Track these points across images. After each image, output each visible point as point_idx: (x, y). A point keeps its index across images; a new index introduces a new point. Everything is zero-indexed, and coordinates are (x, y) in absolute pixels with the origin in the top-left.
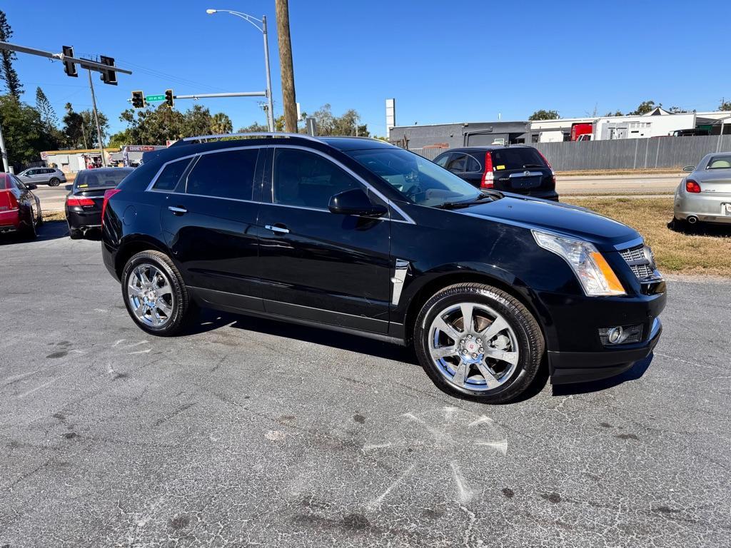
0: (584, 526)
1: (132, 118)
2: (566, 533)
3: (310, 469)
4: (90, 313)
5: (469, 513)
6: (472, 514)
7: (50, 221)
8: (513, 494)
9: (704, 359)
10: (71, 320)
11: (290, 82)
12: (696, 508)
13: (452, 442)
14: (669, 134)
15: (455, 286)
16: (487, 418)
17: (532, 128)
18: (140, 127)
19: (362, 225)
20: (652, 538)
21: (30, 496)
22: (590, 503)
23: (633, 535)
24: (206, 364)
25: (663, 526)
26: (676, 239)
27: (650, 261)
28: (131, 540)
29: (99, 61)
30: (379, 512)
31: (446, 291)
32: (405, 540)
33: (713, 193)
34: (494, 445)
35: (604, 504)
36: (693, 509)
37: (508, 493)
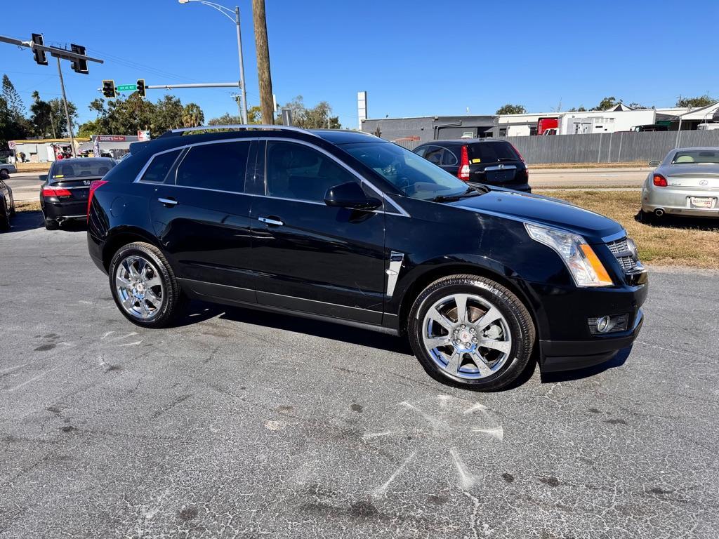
0: (584, 508)
1: (102, 107)
2: (567, 516)
3: (313, 458)
4: (75, 305)
5: (473, 498)
6: (476, 499)
7: (23, 212)
8: (513, 479)
9: (680, 346)
10: (56, 312)
11: (266, 75)
12: (687, 489)
13: (450, 429)
14: (631, 130)
15: (449, 277)
16: (481, 405)
17: (500, 122)
18: (110, 117)
19: (356, 217)
20: (648, 519)
21: (32, 491)
22: (587, 486)
23: (631, 516)
24: (199, 356)
25: (658, 507)
26: (644, 231)
27: (633, 253)
28: (140, 532)
29: (70, 49)
30: (385, 500)
31: (440, 283)
32: (413, 526)
33: (679, 187)
34: (491, 431)
35: (601, 487)
36: (684, 490)
37: (509, 478)
